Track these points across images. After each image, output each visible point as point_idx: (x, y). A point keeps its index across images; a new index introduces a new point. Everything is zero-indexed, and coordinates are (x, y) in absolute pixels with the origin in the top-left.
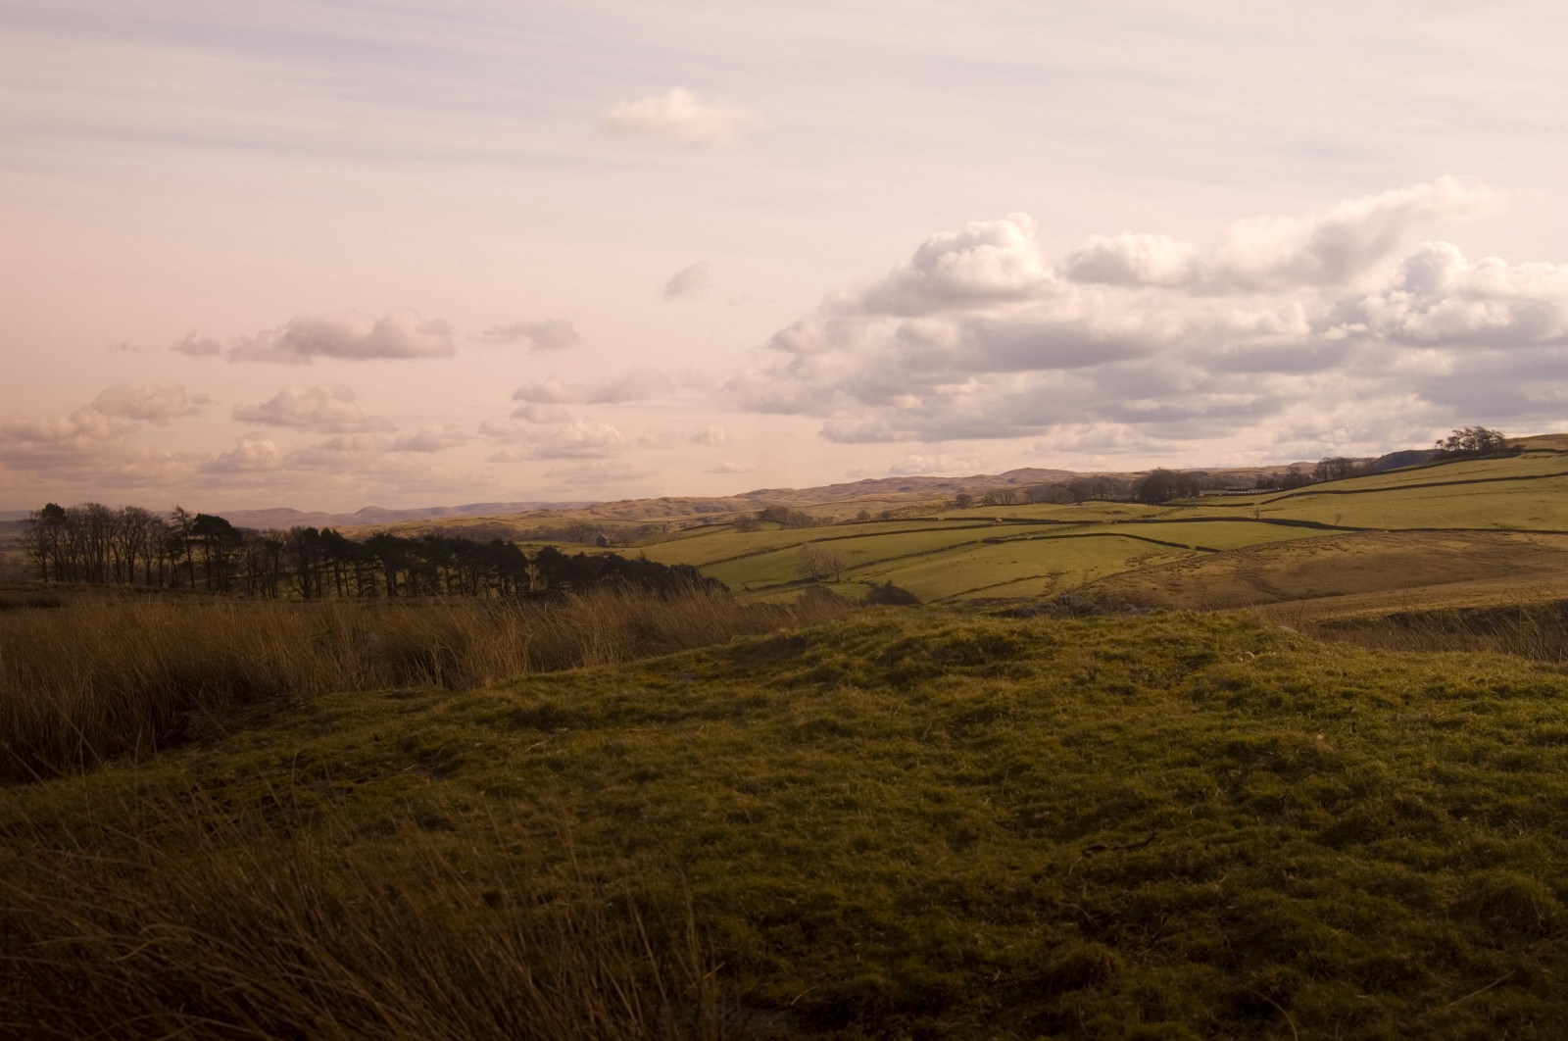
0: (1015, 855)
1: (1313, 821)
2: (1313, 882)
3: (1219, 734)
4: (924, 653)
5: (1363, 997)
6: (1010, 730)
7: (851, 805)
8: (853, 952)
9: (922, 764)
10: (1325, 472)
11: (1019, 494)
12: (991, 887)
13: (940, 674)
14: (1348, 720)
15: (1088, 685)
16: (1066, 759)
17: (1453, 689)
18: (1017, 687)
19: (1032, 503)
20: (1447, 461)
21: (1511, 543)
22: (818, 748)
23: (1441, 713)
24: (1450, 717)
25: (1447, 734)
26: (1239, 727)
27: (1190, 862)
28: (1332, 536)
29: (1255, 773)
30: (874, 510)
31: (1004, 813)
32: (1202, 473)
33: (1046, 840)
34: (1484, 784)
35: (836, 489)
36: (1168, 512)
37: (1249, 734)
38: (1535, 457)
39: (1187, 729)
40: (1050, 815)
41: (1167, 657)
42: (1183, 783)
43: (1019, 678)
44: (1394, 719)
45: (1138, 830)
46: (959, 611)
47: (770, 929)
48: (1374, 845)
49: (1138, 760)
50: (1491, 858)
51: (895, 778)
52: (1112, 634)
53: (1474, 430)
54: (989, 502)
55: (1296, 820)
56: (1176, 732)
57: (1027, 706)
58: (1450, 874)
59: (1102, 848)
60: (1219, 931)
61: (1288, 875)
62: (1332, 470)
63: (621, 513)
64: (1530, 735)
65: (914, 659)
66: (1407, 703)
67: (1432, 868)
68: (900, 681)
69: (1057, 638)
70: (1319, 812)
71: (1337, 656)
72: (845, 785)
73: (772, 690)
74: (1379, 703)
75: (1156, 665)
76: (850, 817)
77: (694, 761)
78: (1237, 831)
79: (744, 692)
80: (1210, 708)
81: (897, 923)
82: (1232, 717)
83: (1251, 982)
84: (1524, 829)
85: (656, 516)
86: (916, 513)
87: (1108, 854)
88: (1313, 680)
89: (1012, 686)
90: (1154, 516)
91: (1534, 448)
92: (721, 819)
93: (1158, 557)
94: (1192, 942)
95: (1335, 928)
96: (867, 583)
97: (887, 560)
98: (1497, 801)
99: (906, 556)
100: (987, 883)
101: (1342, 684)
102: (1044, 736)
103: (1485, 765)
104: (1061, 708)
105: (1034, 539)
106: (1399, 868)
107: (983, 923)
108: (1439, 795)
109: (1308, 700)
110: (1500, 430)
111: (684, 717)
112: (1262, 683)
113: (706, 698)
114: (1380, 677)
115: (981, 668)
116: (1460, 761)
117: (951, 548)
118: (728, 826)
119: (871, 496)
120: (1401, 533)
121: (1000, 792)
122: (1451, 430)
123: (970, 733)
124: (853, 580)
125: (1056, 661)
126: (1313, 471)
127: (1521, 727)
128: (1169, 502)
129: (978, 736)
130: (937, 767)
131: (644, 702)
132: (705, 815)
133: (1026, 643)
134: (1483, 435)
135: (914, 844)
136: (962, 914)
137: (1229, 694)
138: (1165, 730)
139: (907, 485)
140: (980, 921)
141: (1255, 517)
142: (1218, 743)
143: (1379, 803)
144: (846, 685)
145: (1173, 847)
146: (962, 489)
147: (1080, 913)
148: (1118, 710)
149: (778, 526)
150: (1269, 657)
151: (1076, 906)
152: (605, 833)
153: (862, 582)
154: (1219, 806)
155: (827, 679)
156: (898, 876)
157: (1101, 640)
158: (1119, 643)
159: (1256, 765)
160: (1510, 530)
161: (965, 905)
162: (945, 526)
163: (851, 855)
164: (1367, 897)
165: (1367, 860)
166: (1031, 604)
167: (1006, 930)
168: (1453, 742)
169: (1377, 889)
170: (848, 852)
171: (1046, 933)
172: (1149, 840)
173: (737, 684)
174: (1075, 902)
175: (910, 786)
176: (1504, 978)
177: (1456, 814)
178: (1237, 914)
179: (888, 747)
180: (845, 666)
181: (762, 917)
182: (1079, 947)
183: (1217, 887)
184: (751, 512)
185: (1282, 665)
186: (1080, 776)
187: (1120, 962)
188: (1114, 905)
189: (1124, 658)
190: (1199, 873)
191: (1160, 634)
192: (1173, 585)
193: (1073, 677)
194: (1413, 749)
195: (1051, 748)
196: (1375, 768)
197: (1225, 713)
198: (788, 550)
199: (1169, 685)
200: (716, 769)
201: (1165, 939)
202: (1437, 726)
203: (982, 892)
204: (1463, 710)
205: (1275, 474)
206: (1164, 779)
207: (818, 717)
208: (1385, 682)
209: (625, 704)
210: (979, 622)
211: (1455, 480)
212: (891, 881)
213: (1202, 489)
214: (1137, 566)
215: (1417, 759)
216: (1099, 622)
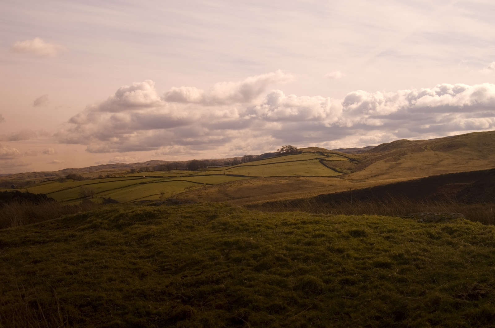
0: (160, 280)
1: (251, 264)
2: (252, 282)
3: (220, 239)
4: (127, 218)
5: (269, 316)
6: (155, 241)
7: (106, 267)
8: (110, 314)
9: (128, 253)
10: (245, 160)
11: (150, 168)
12: (153, 290)
13: (132, 224)
14: (259, 233)
15: (179, 226)
16: (174, 249)
17: (290, 222)
18: (157, 227)
19: (155, 171)
20: (281, 156)
21: (300, 180)
22: (94, 250)
23: (287, 230)
24: (289, 231)
25: (289, 236)
26: (227, 237)
27: (215, 279)
28: (247, 179)
29: (233, 250)
30: (104, 175)
31: (155, 267)
32: (207, 161)
33: (169, 274)
34: (301, 250)
35: (91, 168)
36: (197, 173)
37: (230, 239)
38: (306, 154)
39: (211, 238)
40: (170, 267)
41: (203, 216)
42: (211, 255)
43: (157, 225)
44: (273, 232)
45: (198, 270)
46: (137, 205)
47: (82, 308)
48: (269, 270)
49: (197, 248)
50: (303, 272)
51: (120, 258)
52: (186, 210)
53: (288, 146)
54: (141, 171)
55: (246, 264)
56: (208, 239)
57: (160, 233)
58: (292, 277)
59: (187, 276)
60: (225, 299)
61: (245, 281)
62: (247, 159)
63: (20, 177)
64: (313, 235)
65: (123, 220)
66: (276, 227)
67: (287, 276)
68: (119, 227)
69: (169, 212)
70: (253, 262)
71: (254, 214)
72: (104, 261)
73: (77, 231)
74: (268, 228)
75: (200, 219)
76: (106, 271)
77: (53, 256)
78: (228, 268)
79: (68, 233)
80: (217, 232)
81: (123, 304)
82: (225, 234)
83: (235, 314)
84: (313, 263)
85: (31, 178)
86: (118, 175)
87: (189, 278)
88: (248, 221)
89: (155, 227)
90: (193, 174)
91: (306, 151)
92: (63, 274)
93: (194, 187)
94: (217, 303)
95: (260, 296)
96: (102, 198)
97: (109, 190)
98: (304, 255)
99: (115, 189)
100: (152, 289)
101: (257, 222)
102: (167, 242)
103: (300, 244)
104: (171, 233)
105: (155, 182)
106: (277, 277)
107: (151, 302)
108: (288, 254)
109: (247, 228)
110: (296, 146)
111: (48, 242)
112: (233, 223)
113: (55, 235)
114: (268, 220)
115: (145, 222)
116: (293, 244)
117: (129, 186)
118: (66, 276)
119: (103, 170)
120: (268, 178)
121: (153, 260)
122: (281, 146)
123: (143, 242)
124: (98, 197)
125: (169, 219)
126: (241, 159)
127: (310, 233)
128: (197, 170)
129: (145, 243)
130: (133, 254)
131: (34, 238)
132: (58, 273)
133: (159, 214)
134: (291, 148)
135: (127, 278)
136: (144, 299)
137: (223, 227)
138: (204, 239)
139: (114, 166)
140: (150, 301)
141: (224, 174)
142: (221, 242)
143: (270, 258)
144: (102, 229)
145: (209, 274)
146: (132, 167)
147: (181, 297)
148: (189, 233)
149: (72, 180)
150: (235, 215)
151: (180, 294)
152: (24, 281)
153: (101, 198)
154: (222, 261)
155: (95, 227)
156: (123, 289)
157: (183, 212)
158: (188, 212)
159: (233, 248)
160: (299, 176)
161: (145, 296)
162: (127, 179)
163: (107, 283)
164: (269, 286)
165: (268, 275)
166: (159, 201)
167: (158, 303)
168: (291, 238)
169: (271, 283)
170: (106, 282)
171: (171, 304)
172: (202, 273)
173: (65, 230)
174: (180, 293)
175: (125, 260)
176: (310, 307)
177: (293, 259)
178: (230, 293)
179: (117, 248)
180: (101, 223)
181: (79, 305)
182: (182, 307)
183: (223, 286)
184: (63, 176)
185: (238, 217)
186: (179, 254)
187: (195, 311)
188: (192, 293)
189: (190, 217)
190: (217, 282)
191: (201, 209)
192: (199, 196)
193: (175, 223)
194: (279, 241)
195: (169, 246)
196: (269, 247)
197: (222, 233)
198: (75, 188)
199: (204, 225)
200: (60, 258)
201: (208, 303)
202: (285, 234)
203: (150, 292)
204: (293, 229)
205: (229, 161)
206: (205, 254)
207: (93, 240)
208: (269, 221)
209: (28, 238)
210: (143, 208)
211: (283, 161)
212: (121, 290)
213: (207, 165)
214: (188, 190)
215: (281, 244)
216: (181, 206)
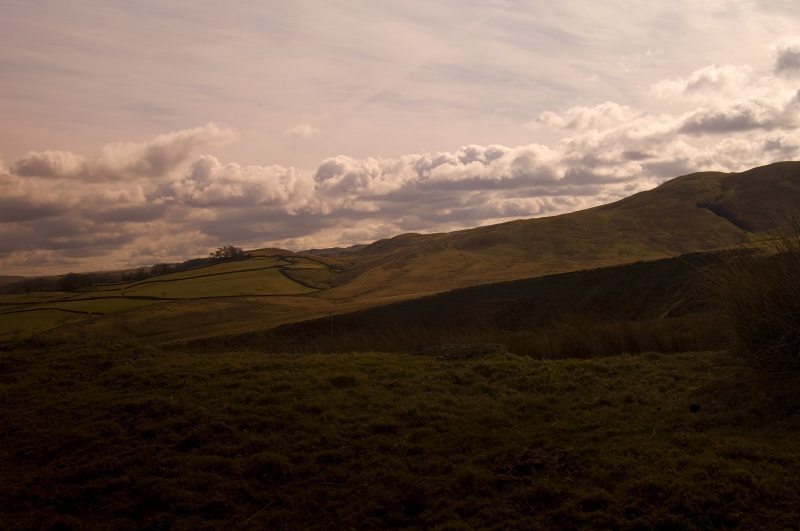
0: (16, 475)
1: (172, 440)
2: (175, 470)
3: (120, 401)
5: (205, 522)
6: (6, 410)
10: (156, 271)
12: (5, 494)
14: (184, 388)
15: (48, 383)
16: (40, 422)
17: (233, 369)
18: (9, 387)
19: (2, 294)
20: (216, 263)
21: (248, 302)
23: (229, 381)
24: (233, 383)
25: (233, 391)
26: (130, 397)
27: (111, 467)
28: (161, 303)
29: (140, 419)
31: (8, 454)
32: (94, 274)
33: (32, 465)
34: (253, 413)
36: (77, 296)
37: (135, 400)
38: (257, 260)
39: (103, 400)
40: (33, 452)
41: (89, 365)
42: (104, 428)
43: (9, 383)
44: (207, 386)
45: (82, 454)
48: (203, 448)
49: (79, 419)
50: (258, 448)
52: (58, 355)
53: (228, 247)
55: (163, 440)
56: (97, 403)
57: (15, 396)
58: (241, 457)
59: (63, 466)
60: (129, 500)
61: (162, 468)
62: (160, 270)
64: (272, 387)
66: (212, 378)
67: (232, 455)
69: (28, 360)
70: (174, 435)
71: (175, 359)
74: (199, 379)
75: (83, 370)
78: (134, 449)
80: (114, 389)
82: (126, 392)
83: (148, 523)
84: (273, 432)
87: (67, 469)
88: (165, 370)
89: (6, 387)
90: (69, 298)
91: (257, 255)
93: (72, 319)
94: (116, 508)
95: (188, 490)
98: (259, 420)
101: (180, 371)
102: (26, 411)
103: (252, 404)
104: (34, 396)
105: (4, 313)
106: (216, 458)
108: (232, 420)
109: (163, 380)
110: (241, 247)
112: (140, 374)
114: (197, 366)
116: (240, 403)
120: (196, 300)
121: (4, 443)
122: (217, 248)
125: (29, 372)
126: (150, 271)
127: (267, 384)
128: (77, 290)
133: (11, 364)
134: (233, 250)
137: (123, 381)
138: (91, 402)
141: (122, 296)
142: (120, 406)
143: (204, 427)
145: (101, 461)
147: (55, 501)
148: (65, 394)
150: (142, 361)
151: (52, 497)
154: (123, 437)
157: (53, 359)
158: (62, 360)
159: (140, 415)
160: (247, 296)
164: (202, 473)
165: (200, 455)
167: (15, 515)
168: (236, 394)
169: (207, 469)
171: (37, 514)
172: (89, 459)
176: (271, 503)
177: (241, 428)
178: (138, 490)
182: (56, 518)
183: (127, 478)
185: (148, 364)
186: (48, 430)
187: (79, 523)
188: (73, 494)
189: (66, 367)
190: (116, 472)
191: (84, 354)
192: (81, 333)
193: (39, 379)
194: (217, 399)
195: (31, 417)
196: (200, 410)
197: (122, 391)
199: (91, 379)
201: (102, 508)
202: (227, 387)
204: (239, 379)
205: (131, 273)
206: (93, 427)
208: (200, 368)
211: (220, 272)
213: (94, 282)
214: (61, 324)
215: (220, 404)
216: (51, 350)
